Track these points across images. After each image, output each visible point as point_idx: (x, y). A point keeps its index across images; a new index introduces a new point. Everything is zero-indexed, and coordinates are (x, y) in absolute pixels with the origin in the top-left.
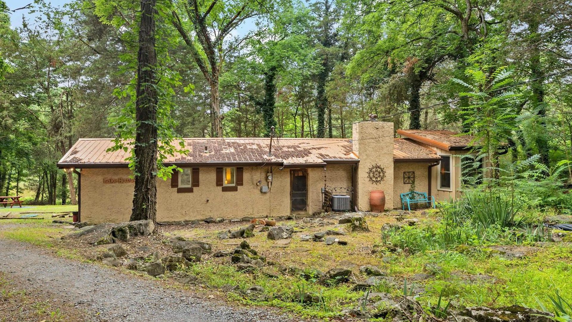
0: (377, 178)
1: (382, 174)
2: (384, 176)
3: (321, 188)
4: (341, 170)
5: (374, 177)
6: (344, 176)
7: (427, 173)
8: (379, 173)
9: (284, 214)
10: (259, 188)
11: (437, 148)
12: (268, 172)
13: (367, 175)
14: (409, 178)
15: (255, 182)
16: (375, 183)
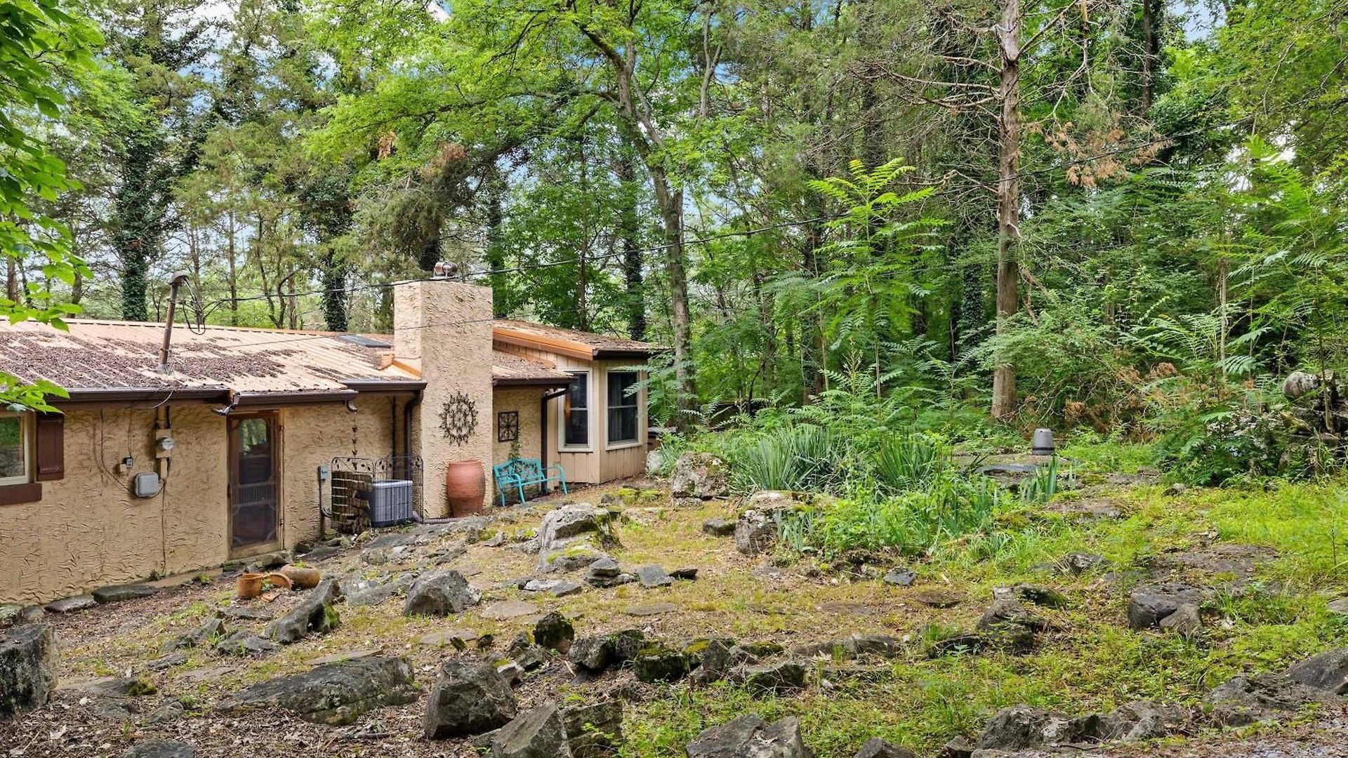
0: (460, 429)
1: (469, 418)
2: (474, 423)
3: (315, 468)
4: (367, 411)
5: (455, 426)
6: (373, 429)
7: (538, 415)
8: (465, 415)
9: (208, 561)
10: (125, 481)
11: (557, 355)
12: (156, 427)
13: (440, 422)
14: (508, 427)
15: (110, 464)
16: (456, 444)
